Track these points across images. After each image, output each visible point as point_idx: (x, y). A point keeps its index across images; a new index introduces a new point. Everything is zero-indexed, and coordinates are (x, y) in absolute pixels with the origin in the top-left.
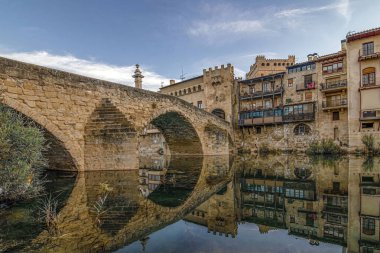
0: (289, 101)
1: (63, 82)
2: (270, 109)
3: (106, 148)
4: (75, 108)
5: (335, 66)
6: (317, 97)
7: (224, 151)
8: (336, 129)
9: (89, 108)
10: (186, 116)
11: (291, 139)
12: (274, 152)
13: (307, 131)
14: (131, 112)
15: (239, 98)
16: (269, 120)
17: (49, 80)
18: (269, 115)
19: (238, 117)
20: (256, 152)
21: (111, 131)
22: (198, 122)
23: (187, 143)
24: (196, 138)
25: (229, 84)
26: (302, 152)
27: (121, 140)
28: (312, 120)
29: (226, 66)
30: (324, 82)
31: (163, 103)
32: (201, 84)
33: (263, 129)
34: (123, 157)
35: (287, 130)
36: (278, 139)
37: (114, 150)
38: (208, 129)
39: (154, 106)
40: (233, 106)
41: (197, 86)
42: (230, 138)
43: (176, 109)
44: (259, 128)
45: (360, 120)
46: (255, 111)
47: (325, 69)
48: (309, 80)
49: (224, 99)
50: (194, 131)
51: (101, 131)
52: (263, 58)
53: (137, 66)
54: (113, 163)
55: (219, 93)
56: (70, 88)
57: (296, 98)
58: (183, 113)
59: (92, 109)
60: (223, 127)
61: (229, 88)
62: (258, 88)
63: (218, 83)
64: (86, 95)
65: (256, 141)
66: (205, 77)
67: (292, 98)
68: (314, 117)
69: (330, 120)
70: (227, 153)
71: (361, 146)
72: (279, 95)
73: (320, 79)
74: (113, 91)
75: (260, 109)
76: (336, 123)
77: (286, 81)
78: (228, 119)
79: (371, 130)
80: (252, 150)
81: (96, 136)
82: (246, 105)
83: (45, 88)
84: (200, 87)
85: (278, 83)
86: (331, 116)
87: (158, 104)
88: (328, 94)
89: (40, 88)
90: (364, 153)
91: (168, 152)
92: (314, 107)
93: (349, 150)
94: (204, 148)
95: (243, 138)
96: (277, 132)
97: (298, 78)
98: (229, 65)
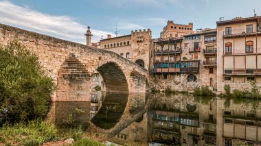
0: (184, 58)
1: (48, 43)
2: (173, 63)
3: (71, 86)
4: (54, 59)
5: (212, 39)
6: (201, 57)
7: (143, 90)
8: (211, 79)
9: (62, 60)
10: (120, 65)
11: (185, 84)
12: (174, 93)
13: (195, 79)
14: (86, 62)
15: (154, 54)
16: (172, 70)
17: (41, 42)
18: (172, 67)
19: (152, 66)
20: (163, 91)
21: (75, 75)
22: (127, 69)
23: (118, 83)
24: (125, 80)
25: (148, 43)
26: (191, 93)
27: (81, 81)
28: (198, 73)
29: (146, 30)
30: (205, 48)
31: (106, 57)
32: (130, 41)
33: (169, 76)
34: (82, 93)
35: (183, 78)
36: (177, 83)
37: (76, 88)
38: (133, 74)
39: (100, 58)
40: (150, 58)
41: (126, 41)
42: (147, 81)
43: (113, 60)
44: (165, 75)
45: (223, 75)
46: (163, 63)
47: (206, 40)
48: (196, 46)
49: (144, 53)
50: (123, 75)
51: (69, 75)
52: (172, 22)
53: (89, 27)
54: (75, 96)
55: (141, 48)
56: (52, 47)
57: (189, 57)
58: (118, 63)
59: (63, 60)
60: (143, 73)
61: (148, 45)
62: (166, 47)
63: (141, 41)
64: (61, 51)
65: (164, 84)
66: (132, 37)
67: (186, 56)
68: (198, 70)
69: (208, 73)
70: (145, 92)
71: (224, 91)
72: (179, 53)
73: (203, 46)
74: (76, 48)
75: (167, 62)
76: (211, 75)
77: (183, 45)
78: (146, 67)
79: (229, 81)
80: (161, 90)
81: (65, 79)
82: (158, 59)
83: (38, 46)
84: (128, 42)
85: (178, 46)
86: (208, 71)
87: (103, 57)
88: (207, 56)
89: (35, 46)
90: (225, 96)
91: (104, 89)
92: (199, 64)
93: (217, 93)
94: (129, 87)
95: (156, 81)
96: (177, 78)
97: (190, 44)
98: (149, 29)
